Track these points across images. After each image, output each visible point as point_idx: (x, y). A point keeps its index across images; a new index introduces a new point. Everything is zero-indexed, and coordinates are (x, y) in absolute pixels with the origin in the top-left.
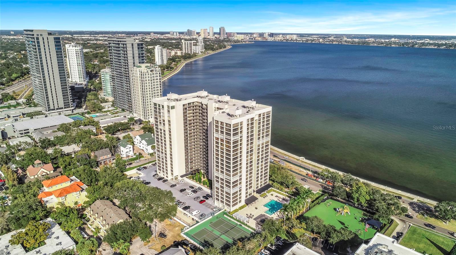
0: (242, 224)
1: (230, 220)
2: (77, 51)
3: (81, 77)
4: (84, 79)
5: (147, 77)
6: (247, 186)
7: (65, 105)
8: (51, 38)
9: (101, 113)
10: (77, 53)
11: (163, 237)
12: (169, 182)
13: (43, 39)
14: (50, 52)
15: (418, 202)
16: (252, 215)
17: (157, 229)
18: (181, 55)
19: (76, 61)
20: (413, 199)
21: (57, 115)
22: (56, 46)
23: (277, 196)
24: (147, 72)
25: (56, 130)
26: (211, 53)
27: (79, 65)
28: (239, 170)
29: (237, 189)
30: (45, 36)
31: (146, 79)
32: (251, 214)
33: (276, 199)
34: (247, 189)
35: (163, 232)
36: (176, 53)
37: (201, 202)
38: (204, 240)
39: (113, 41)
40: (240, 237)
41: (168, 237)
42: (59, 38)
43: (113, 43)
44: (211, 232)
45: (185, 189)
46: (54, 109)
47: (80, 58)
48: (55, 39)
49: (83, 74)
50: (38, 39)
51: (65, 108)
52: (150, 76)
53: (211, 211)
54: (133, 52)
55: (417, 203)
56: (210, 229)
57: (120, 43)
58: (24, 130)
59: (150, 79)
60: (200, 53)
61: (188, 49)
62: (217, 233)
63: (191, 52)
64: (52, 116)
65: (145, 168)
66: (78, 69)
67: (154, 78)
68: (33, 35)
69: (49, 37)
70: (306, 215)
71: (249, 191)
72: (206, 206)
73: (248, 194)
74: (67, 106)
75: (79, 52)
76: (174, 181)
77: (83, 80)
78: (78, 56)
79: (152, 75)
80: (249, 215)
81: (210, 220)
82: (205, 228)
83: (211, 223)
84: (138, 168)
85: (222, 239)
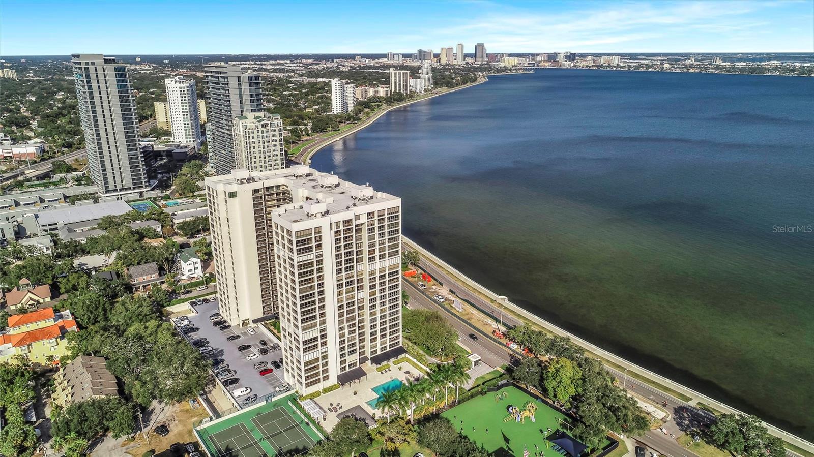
0: (309, 423)
1: (294, 412)
2: (182, 90)
3: (190, 135)
4: (193, 138)
5: (256, 137)
6: (342, 349)
7: (134, 184)
8: (110, 68)
9: (187, 199)
10: (183, 93)
11: (160, 434)
12: (231, 330)
13: (96, 70)
14: (107, 92)
15: (698, 407)
16: (340, 406)
17: (161, 416)
18: (384, 96)
19: (180, 108)
20: (689, 399)
21: (113, 200)
22: (118, 81)
23: (407, 372)
24: (257, 127)
25: (96, 226)
26: (444, 90)
27: (185, 113)
28: (318, 320)
29: (317, 354)
30: (100, 64)
31: (253, 140)
32: (338, 405)
33: (402, 377)
34: (343, 356)
35: (167, 425)
36: (377, 92)
37: (264, 372)
38: (228, 446)
39: (211, 72)
40: (294, 448)
41: (171, 435)
42: (123, 69)
43: (212, 76)
44: (248, 432)
45: (249, 346)
46: (115, 190)
47: (187, 101)
48: (117, 69)
49: (192, 129)
50: (87, 70)
51: (134, 188)
52: (261, 135)
53: (271, 390)
54: (240, 91)
55: (695, 408)
56: (249, 425)
57: (219, 75)
58: (49, 225)
59: (261, 140)
60: (423, 92)
61: (400, 84)
62: (257, 435)
63: (406, 90)
64: (105, 201)
65: (206, 301)
66: (184, 121)
67: (268, 139)
68: (80, 63)
69: (107, 66)
70: (444, 415)
71: (350, 359)
72: (269, 381)
73: (347, 364)
74: (137, 184)
75: (186, 91)
76: (241, 330)
77: (191, 140)
78: (183, 99)
79: (265, 134)
80: (335, 405)
81: (260, 408)
82: (242, 425)
83: (258, 414)
84: (194, 300)
85: (260, 448)
